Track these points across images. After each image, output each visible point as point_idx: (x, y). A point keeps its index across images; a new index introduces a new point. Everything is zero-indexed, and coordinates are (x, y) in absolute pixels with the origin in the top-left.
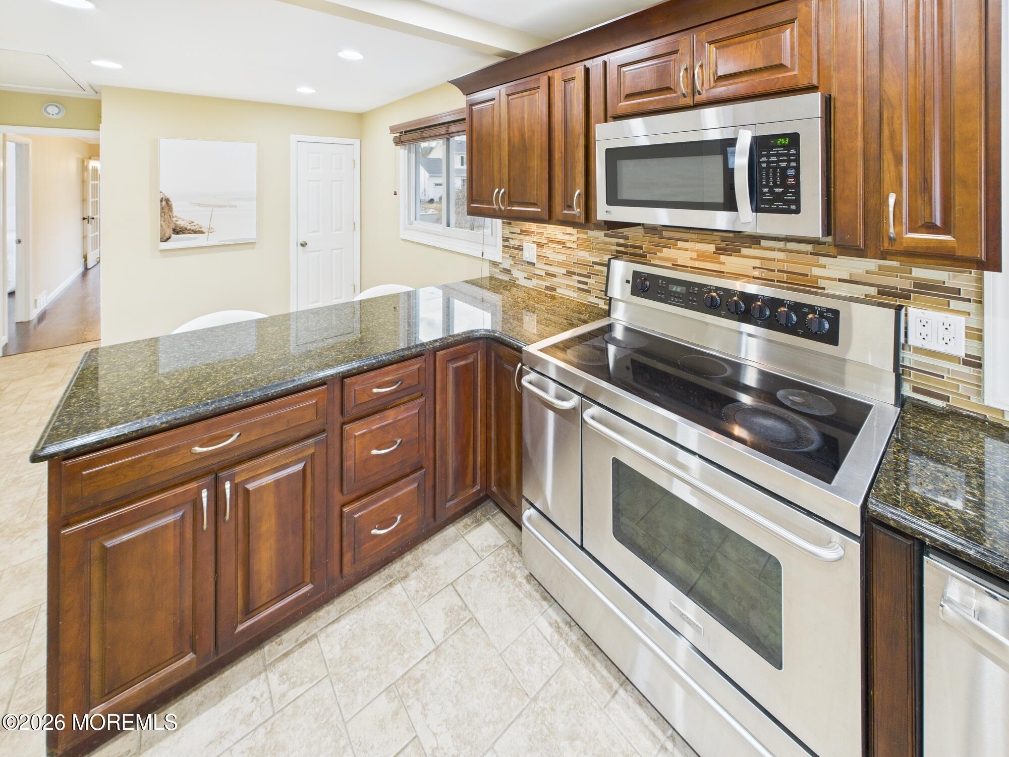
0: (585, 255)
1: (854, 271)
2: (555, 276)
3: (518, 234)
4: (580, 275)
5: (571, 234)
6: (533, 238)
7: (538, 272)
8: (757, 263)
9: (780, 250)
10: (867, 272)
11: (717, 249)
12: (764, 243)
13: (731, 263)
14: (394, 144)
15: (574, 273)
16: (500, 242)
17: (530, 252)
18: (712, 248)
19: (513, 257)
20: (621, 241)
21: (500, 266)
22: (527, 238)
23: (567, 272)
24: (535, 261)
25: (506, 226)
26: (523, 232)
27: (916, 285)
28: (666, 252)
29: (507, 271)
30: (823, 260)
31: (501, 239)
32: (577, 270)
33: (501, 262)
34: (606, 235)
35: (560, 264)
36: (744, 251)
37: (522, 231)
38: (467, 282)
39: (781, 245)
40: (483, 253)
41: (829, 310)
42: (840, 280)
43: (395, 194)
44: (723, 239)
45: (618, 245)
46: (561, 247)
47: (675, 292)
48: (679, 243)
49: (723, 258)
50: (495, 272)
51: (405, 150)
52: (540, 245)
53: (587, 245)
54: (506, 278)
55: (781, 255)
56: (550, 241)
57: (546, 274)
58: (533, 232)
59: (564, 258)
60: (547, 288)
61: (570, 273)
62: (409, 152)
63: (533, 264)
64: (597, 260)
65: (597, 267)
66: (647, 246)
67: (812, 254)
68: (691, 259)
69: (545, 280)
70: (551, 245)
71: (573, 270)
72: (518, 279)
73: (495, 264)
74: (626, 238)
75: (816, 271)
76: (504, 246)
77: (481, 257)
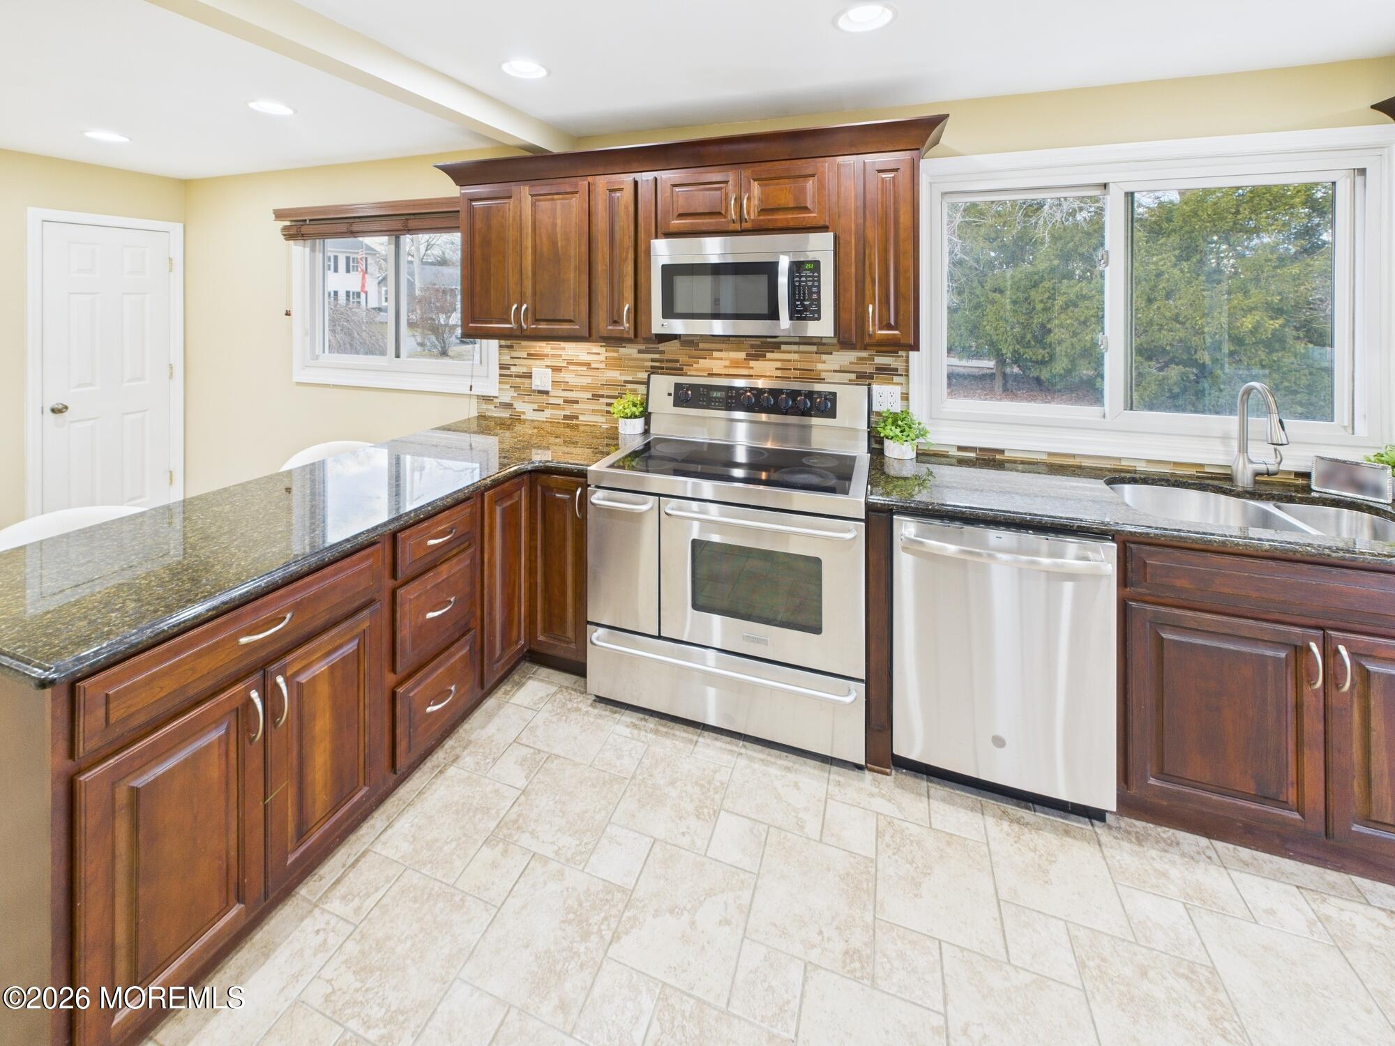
0: (616, 375)
1: (842, 363)
2: (577, 402)
3: (524, 358)
4: (608, 397)
5: (598, 354)
6: (548, 362)
7: (552, 401)
8: (779, 365)
9: (795, 352)
10: (850, 363)
11: (747, 355)
12: (784, 347)
13: (758, 366)
14: (283, 237)
15: (602, 396)
16: (495, 371)
17: (542, 377)
18: (742, 355)
19: (516, 388)
20: (657, 356)
21: (495, 400)
22: (538, 362)
23: (593, 395)
24: (548, 387)
25: (506, 351)
26: (531, 356)
27: (877, 369)
28: (703, 363)
29: (509, 406)
30: (824, 357)
31: (498, 367)
32: (605, 392)
33: (497, 395)
34: (640, 352)
35: (583, 388)
36: (769, 355)
37: (529, 355)
38: (436, 429)
39: (795, 348)
40: (471, 387)
41: (829, 394)
42: (835, 371)
43: (288, 314)
44: (752, 346)
45: (653, 360)
46: (585, 368)
47: (716, 398)
48: (714, 353)
49: (752, 363)
50: (487, 410)
52: (556, 369)
53: (618, 364)
54: (505, 414)
55: (796, 356)
56: (570, 363)
57: (565, 401)
58: (547, 355)
59: (589, 380)
60: (566, 417)
61: (596, 397)
62: (313, 250)
63: (547, 393)
64: (629, 378)
65: (629, 386)
66: (683, 359)
67: (816, 353)
68: (725, 367)
69: (563, 409)
70: (571, 368)
71: (600, 392)
72: (524, 413)
73: (487, 399)
74: (662, 352)
75: (820, 366)
76: (501, 375)
77: (469, 392)
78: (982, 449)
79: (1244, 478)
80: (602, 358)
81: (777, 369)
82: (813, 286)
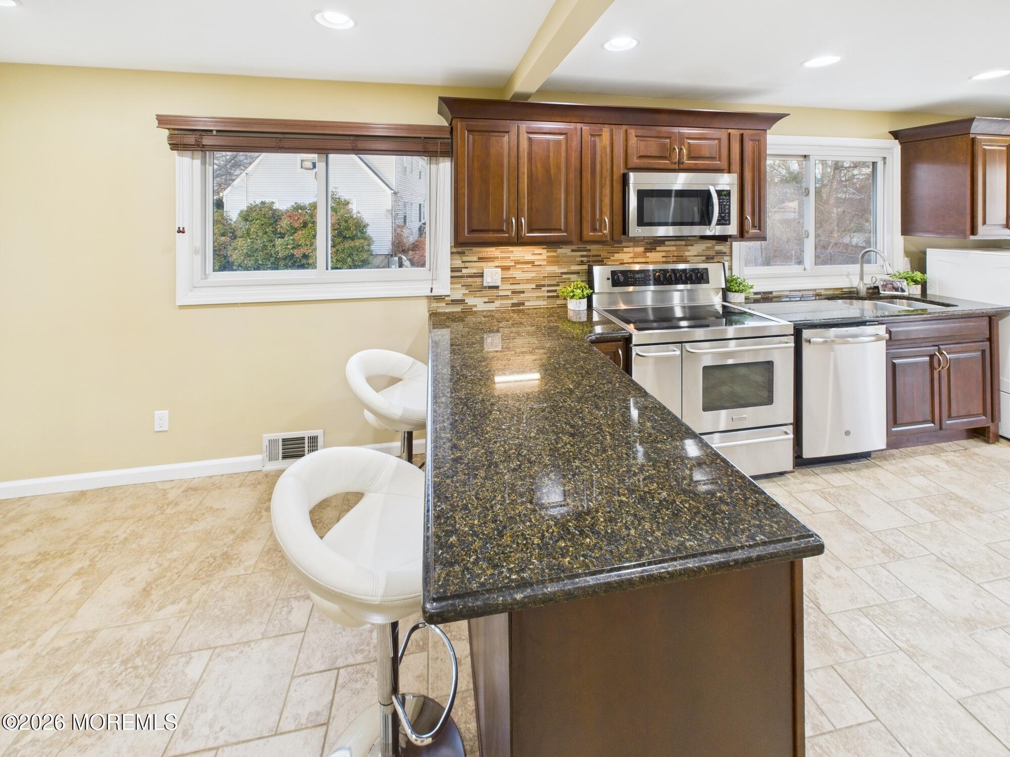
0: (556, 269)
2: (523, 292)
3: (474, 262)
4: (549, 286)
5: (541, 254)
6: (497, 263)
7: (501, 293)
8: (664, 254)
9: (673, 246)
11: (645, 249)
12: (667, 243)
13: (652, 256)
14: (169, 146)
15: (544, 286)
16: (448, 274)
17: (492, 276)
18: (641, 249)
19: (467, 286)
20: (585, 253)
21: (447, 298)
22: (490, 264)
23: (537, 286)
24: (498, 283)
25: (457, 257)
26: (481, 259)
27: (716, 253)
28: (617, 256)
29: (461, 301)
30: (689, 248)
31: (449, 270)
32: (546, 282)
33: (449, 293)
34: (573, 251)
35: (528, 281)
36: (658, 249)
37: (479, 258)
39: (673, 243)
40: (432, 289)
41: (704, 269)
42: (695, 256)
43: (181, 231)
44: (648, 244)
45: (582, 256)
46: (530, 266)
47: (639, 278)
48: (624, 249)
49: (648, 254)
50: (438, 307)
51: (193, 159)
52: (505, 268)
53: (552, 261)
54: (457, 309)
55: (674, 248)
56: (517, 262)
57: (513, 293)
58: (497, 258)
59: (534, 275)
60: (514, 305)
61: (539, 287)
63: (497, 287)
64: (565, 270)
65: (564, 276)
66: (604, 254)
67: (685, 245)
69: (512, 299)
70: (518, 266)
71: (543, 283)
72: (475, 306)
73: (439, 298)
74: (590, 250)
75: (687, 254)
76: (452, 277)
77: (429, 294)
78: (764, 293)
79: (863, 291)
80: (544, 257)
81: (663, 257)
82: (726, 205)
